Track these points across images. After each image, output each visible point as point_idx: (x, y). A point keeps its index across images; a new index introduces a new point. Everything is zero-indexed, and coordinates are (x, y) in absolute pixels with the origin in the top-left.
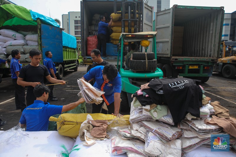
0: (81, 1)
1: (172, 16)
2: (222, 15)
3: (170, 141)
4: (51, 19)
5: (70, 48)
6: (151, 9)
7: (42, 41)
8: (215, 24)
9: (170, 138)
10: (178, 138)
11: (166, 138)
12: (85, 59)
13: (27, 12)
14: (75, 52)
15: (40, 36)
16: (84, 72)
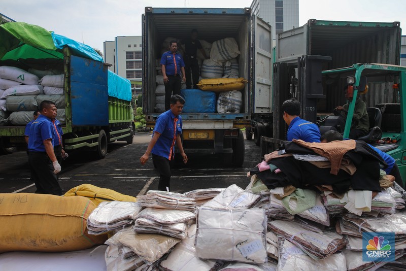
0: (143, 15)
1: (308, 39)
2: (397, 37)
3: (325, 255)
4: (87, 48)
5: (121, 101)
6: (268, 28)
7: (71, 86)
8: (385, 53)
9: (325, 250)
10: (338, 252)
11: (318, 250)
12: (149, 118)
13: (46, 34)
14: (128, 108)
15: (69, 77)
16: (145, 144)
